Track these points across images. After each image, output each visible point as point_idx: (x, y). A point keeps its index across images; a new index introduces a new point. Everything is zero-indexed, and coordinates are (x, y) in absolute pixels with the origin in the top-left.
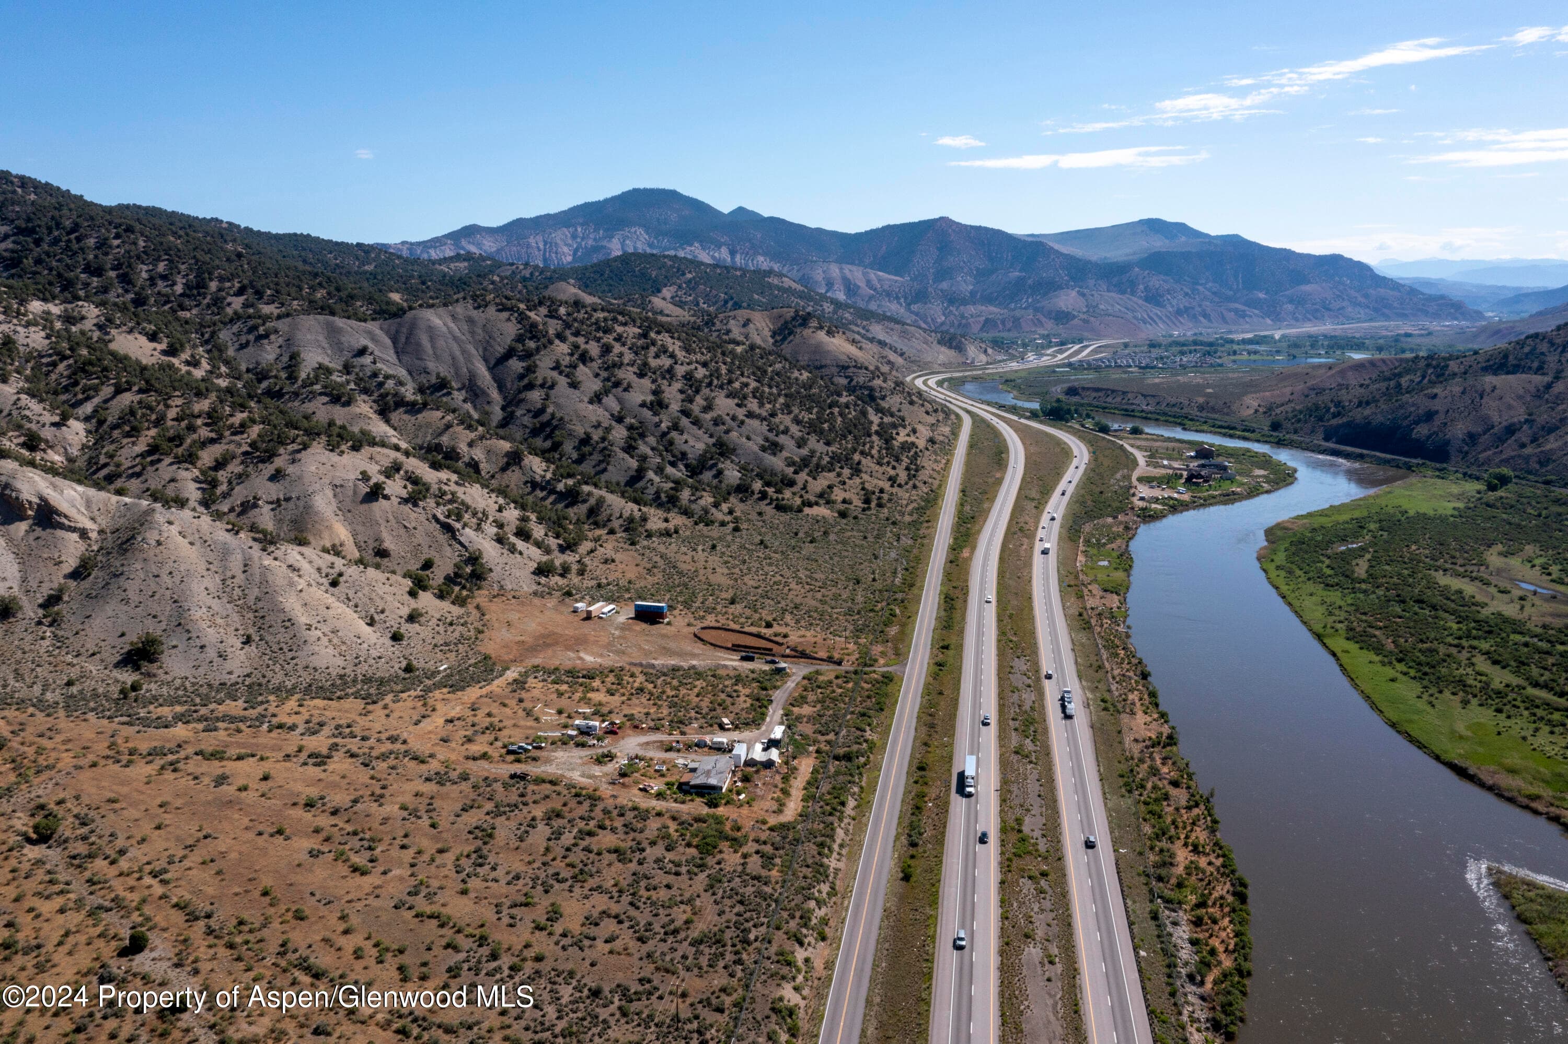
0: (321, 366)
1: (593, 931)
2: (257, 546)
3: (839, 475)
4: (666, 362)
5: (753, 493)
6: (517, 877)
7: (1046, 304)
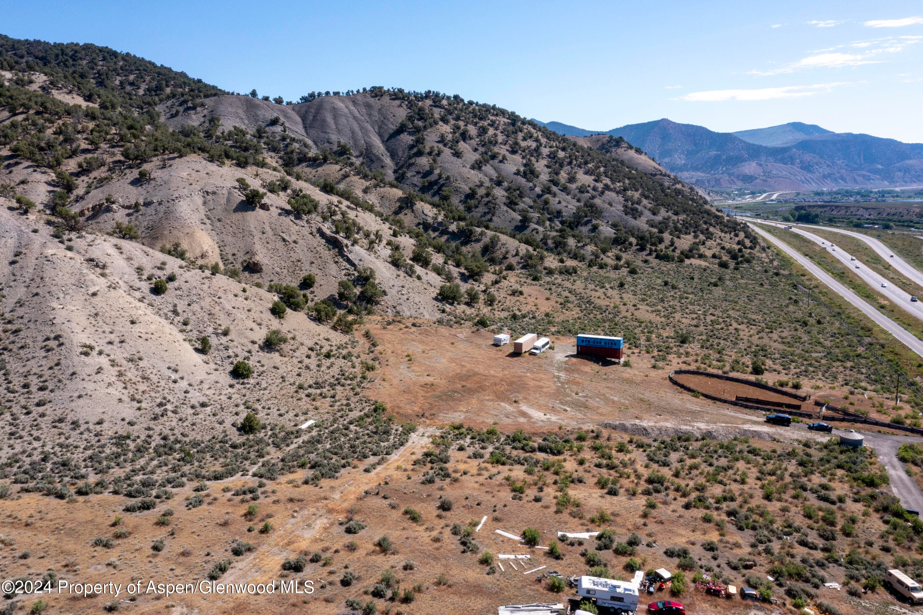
7: (735, 170)
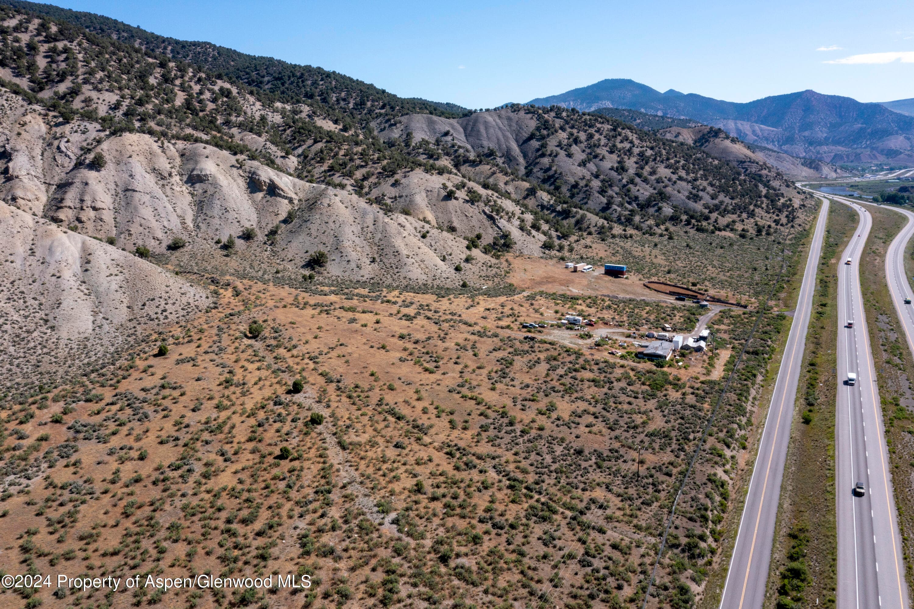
0: (423, 140)
2: (381, 212)
3: (739, 216)
4: (627, 145)
5: (681, 221)
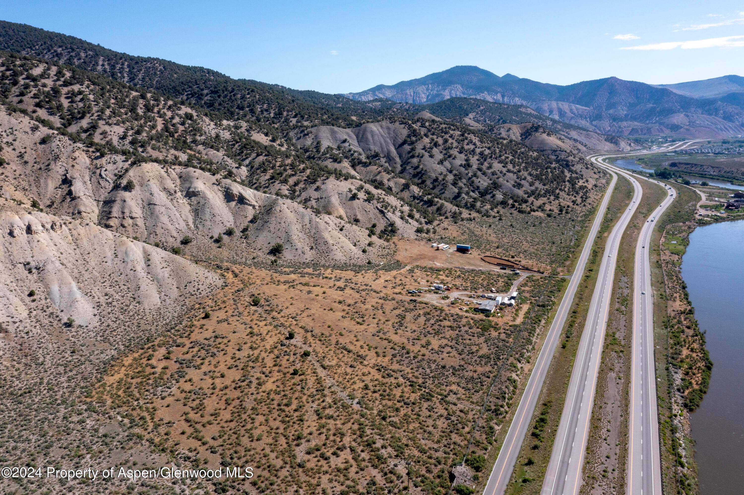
0: (329, 147)
1: (442, 350)
2: (314, 214)
3: (548, 199)
4: (471, 147)
5: (508, 205)
6: (415, 331)
7: (666, 121)
